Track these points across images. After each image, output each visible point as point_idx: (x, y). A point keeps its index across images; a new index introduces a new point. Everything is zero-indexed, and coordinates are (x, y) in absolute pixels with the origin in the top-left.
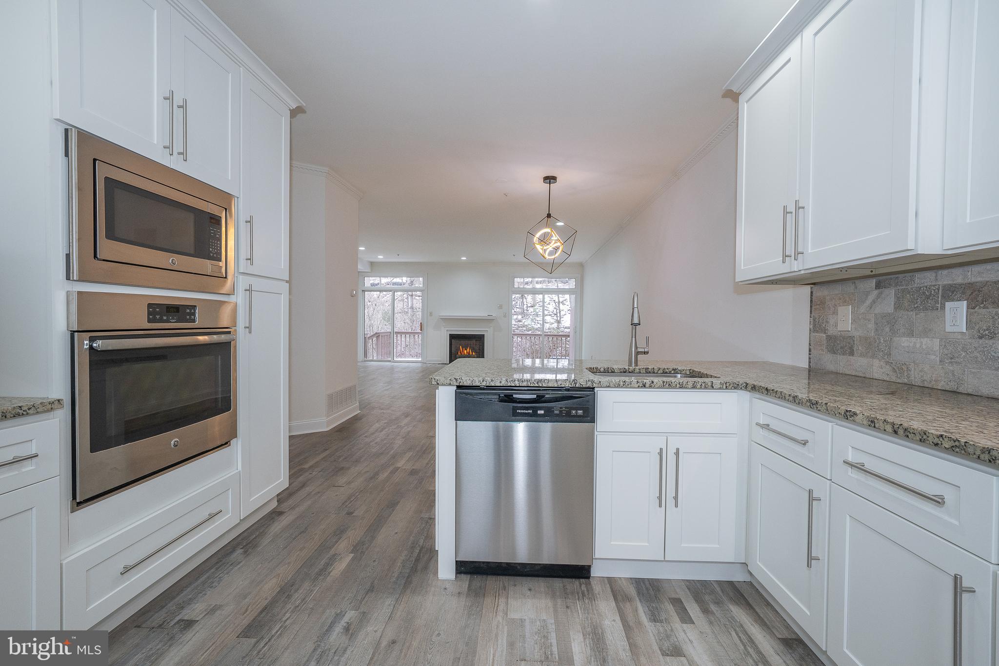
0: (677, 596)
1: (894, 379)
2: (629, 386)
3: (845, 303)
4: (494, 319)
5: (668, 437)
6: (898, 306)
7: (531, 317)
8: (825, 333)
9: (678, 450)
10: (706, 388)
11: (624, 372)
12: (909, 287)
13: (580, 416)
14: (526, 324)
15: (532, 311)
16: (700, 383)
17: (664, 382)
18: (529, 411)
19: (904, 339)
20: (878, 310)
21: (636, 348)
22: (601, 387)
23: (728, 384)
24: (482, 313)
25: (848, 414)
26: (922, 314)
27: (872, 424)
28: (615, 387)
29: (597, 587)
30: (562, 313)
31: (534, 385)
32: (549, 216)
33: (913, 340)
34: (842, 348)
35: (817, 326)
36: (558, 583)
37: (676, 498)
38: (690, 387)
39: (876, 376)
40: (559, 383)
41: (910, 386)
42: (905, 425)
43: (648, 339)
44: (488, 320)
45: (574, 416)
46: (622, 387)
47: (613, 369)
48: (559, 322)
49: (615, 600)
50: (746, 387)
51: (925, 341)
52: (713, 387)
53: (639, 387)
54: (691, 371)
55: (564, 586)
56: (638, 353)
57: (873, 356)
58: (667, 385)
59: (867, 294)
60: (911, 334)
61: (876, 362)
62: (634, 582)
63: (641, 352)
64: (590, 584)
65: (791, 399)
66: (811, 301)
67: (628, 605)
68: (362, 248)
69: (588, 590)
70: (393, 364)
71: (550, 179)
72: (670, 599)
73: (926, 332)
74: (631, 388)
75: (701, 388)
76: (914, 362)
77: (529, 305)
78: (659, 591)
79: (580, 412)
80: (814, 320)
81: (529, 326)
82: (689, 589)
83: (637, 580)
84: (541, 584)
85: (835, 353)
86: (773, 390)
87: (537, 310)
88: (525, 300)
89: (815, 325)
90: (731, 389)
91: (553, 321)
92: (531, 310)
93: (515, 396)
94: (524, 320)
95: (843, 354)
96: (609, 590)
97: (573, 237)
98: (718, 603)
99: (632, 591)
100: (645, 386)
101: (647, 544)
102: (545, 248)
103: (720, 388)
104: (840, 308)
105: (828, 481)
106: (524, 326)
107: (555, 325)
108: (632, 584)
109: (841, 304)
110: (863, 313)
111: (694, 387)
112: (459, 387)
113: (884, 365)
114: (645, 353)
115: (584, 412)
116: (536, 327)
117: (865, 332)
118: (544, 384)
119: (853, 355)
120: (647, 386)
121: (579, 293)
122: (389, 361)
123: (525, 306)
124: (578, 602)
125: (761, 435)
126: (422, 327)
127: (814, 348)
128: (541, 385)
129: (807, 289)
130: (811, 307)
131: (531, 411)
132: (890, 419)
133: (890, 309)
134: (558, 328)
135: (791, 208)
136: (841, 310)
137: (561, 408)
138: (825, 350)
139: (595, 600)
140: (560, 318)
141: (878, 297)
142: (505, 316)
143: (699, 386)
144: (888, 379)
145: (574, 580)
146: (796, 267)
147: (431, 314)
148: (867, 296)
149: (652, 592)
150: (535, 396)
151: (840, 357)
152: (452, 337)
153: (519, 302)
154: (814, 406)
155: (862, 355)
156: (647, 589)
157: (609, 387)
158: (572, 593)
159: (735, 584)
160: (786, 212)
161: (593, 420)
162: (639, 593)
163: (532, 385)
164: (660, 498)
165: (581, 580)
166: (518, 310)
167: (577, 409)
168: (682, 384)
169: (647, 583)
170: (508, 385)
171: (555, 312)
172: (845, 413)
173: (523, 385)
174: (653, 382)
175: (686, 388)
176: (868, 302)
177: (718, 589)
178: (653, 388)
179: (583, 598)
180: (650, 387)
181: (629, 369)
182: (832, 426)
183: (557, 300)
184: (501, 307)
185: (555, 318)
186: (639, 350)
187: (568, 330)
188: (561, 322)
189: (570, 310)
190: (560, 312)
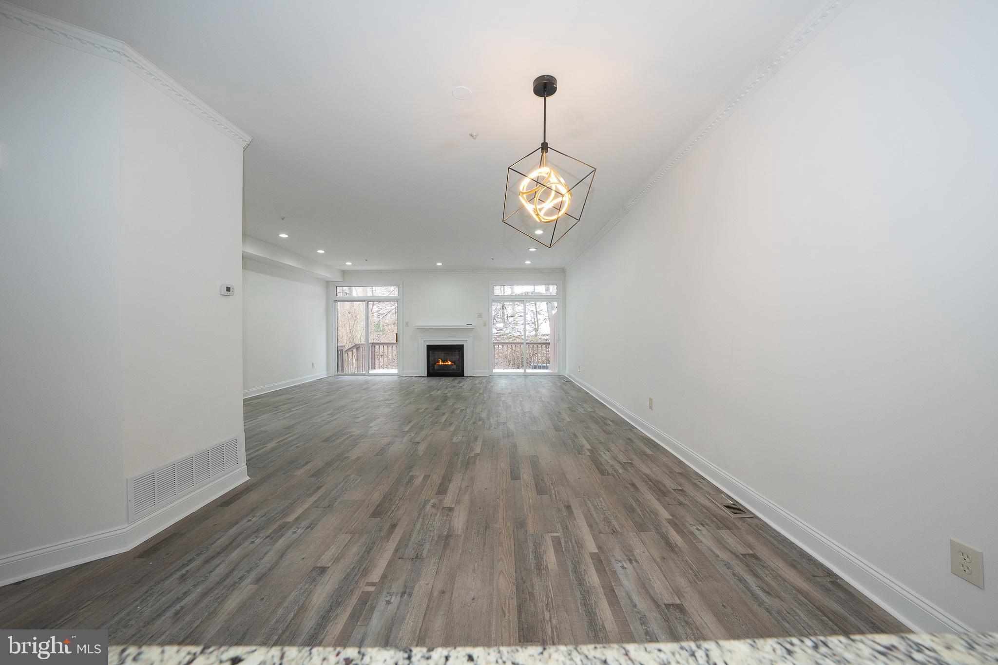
4: (473, 328)
7: (511, 326)
14: (507, 332)
24: (461, 323)
30: (539, 322)
32: (545, 147)
44: (468, 330)
48: (536, 330)
68: (321, 252)
70: (367, 377)
77: (509, 315)
81: (509, 334)
87: (517, 320)
88: (505, 311)
91: (531, 329)
92: (511, 319)
94: (505, 329)
102: (538, 207)
106: (505, 335)
107: (534, 333)
116: (516, 335)
121: (562, 297)
122: (364, 375)
123: (506, 316)
126: (398, 338)
134: (536, 335)
140: (538, 326)
142: (485, 325)
147: (407, 324)
152: (431, 348)
153: (500, 313)
166: (499, 319)
171: (533, 320)
183: (535, 311)
184: (480, 316)
185: (533, 326)
187: (547, 337)
188: (539, 330)
189: (549, 318)
190: (537, 321)
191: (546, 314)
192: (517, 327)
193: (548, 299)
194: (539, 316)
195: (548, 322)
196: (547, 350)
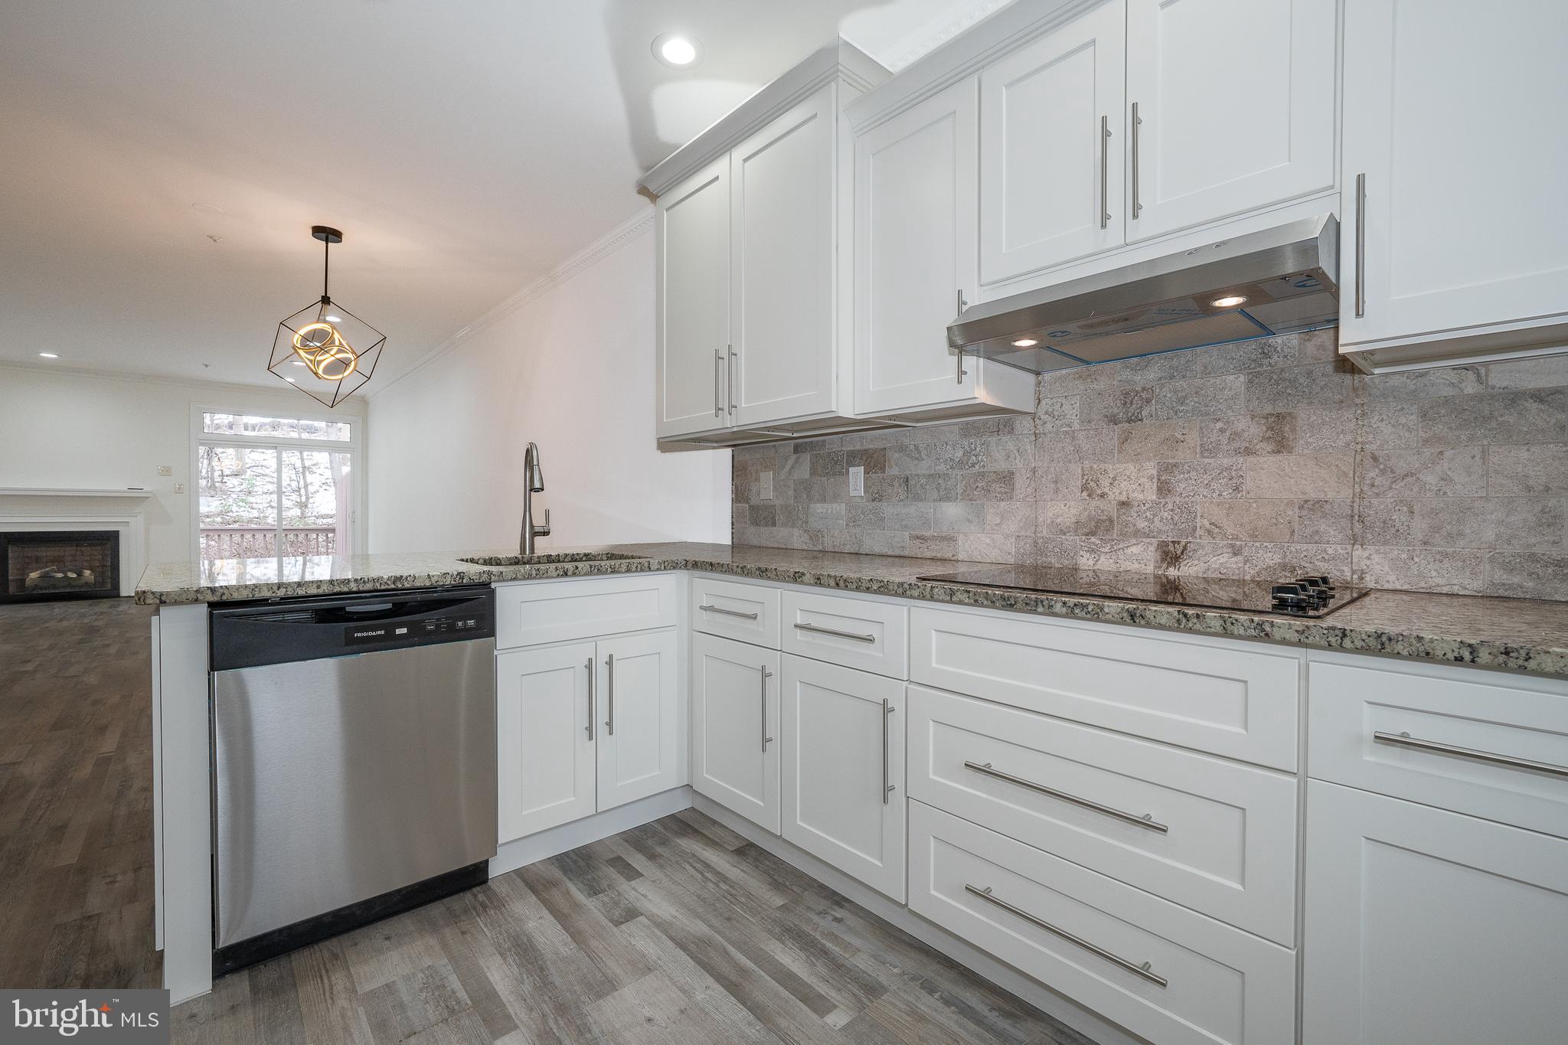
0: (615, 855)
1: (811, 547)
2: (545, 575)
3: (767, 468)
4: (148, 498)
5: (598, 643)
6: (813, 472)
8: (748, 503)
9: (611, 656)
10: (642, 570)
11: (516, 562)
12: (821, 452)
13: (471, 629)
15: (236, 483)
16: (635, 565)
17: (591, 567)
18: (379, 632)
19: (818, 505)
20: (797, 475)
21: (532, 526)
22: (504, 580)
23: (666, 563)
24: (116, 485)
25: (797, 575)
26: (832, 480)
27: (818, 581)
28: (524, 579)
29: (501, 889)
30: (311, 489)
31: (386, 587)
32: (326, 300)
33: (826, 505)
34: (765, 518)
35: (739, 495)
36: (436, 909)
37: (610, 724)
38: (623, 570)
39: (796, 546)
40: (434, 580)
41: (824, 552)
42: (845, 576)
43: (547, 513)
44: (132, 500)
45: (461, 630)
46: (535, 578)
47: (499, 559)
48: (303, 506)
49: (534, 893)
50: (686, 565)
51: (835, 505)
52: (650, 569)
53: (558, 575)
54: (609, 555)
55: (448, 909)
56: (534, 534)
57: (793, 526)
58: (596, 570)
59: (786, 459)
60: (823, 500)
61: (796, 532)
62: (554, 861)
63: (539, 532)
64: (489, 888)
65: (739, 570)
66: (733, 466)
67: (555, 892)
69: (489, 898)
71: (327, 234)
72: (607, 861)
73: (835, 498)
74: (547, 578)
75: (636, 571)
76: (827, 528)
77: (227, 472)
78: (590, 857)
79: (471, 623)
80: (736, 488)
81: (230, 514)
82: (627, 841)
83: (559, 858)
84: (406, 922)
85: (758, 525)
86: (718, 564)
87: (249, 483)
88: (215, 463)
89: (737, 495)
90: (670, 569)
91: (290, 504)
92: (232, 482)
93: (348, 609)
95: (766, 526)
96: (522, 884)
97: (378, 347)
98: (664, 842)
99: (556, 873)
100: (566, 574)
101: (574, 799)
102: (318, 358)
103: (658, 569)
104: (761, 474)
105: (779, 652)
106: (221, 514)
107: (297, 512)
108: (553, 864)
109: (763, 470)
110: (783, 480)
111: (628, 570)
112: (212, 605)
113: (803, 534)
114: (546, 533)
115: (477, 622)
117: (786, 500)
118: (406, 583)
119: (775, 526)
120: (570, 573)
121: (360, 449)
123: (216, 474)
124: (478, 920)
125: (705, 620)
127: (737, 521)
128: (400, 586)
129: (727, 453)
130: (733, 472)
131: (383, 632)
132: (832, 574)
133: (807, 476)
134: (303, 516)
135: (724, 353)
136: (763, 476)
137: (438, 620)
138: (748, 522)
139: (504, 905)
140: (308, 498)
141: (796, 461)
142: (180, 492)
143: (634, 569)
144: (806, 548)
145: (462, 894)
146: (729, 422)
148: (787, 461)
149: (583, 864)
150: (390, 606)
151: (763, 529)
153: (207, 466)
154: (764, 574)
155: (783, 525)
156: (575, 862)
157: (515, 579)
158: (466, 911)
159: (679, 816)
160: (718, 358)
161: (492, 633)
162: (565, 873)
163: (383, 587)
164: (590, 729)
165: (475, 890)
167: (464, 619)
168: (614, 568)
169: (572, 855)
170: (335, 591)
171: (294, 484)
172: (794, 575)
173: (365, 588)
174: (577, 568)
175: (619, 572)
176: (788, 467)
177: (660, 828)
178: (578, 576)
179: (486, 911)
180: (574, 574)
181: (523, 557)
182: (781, 592)
183: (298, 464)
184: (166, 472)
185: (296, 497)
186: (537, 529)
187: (330, 521)
188: (310, 506)
189: (334, 483)
190: (306, 486)
191: (328, 474)
192: (251, 499)
193: (332, 447)
194: (310, 478)
195: (332, 490)
196: (330, 545)
